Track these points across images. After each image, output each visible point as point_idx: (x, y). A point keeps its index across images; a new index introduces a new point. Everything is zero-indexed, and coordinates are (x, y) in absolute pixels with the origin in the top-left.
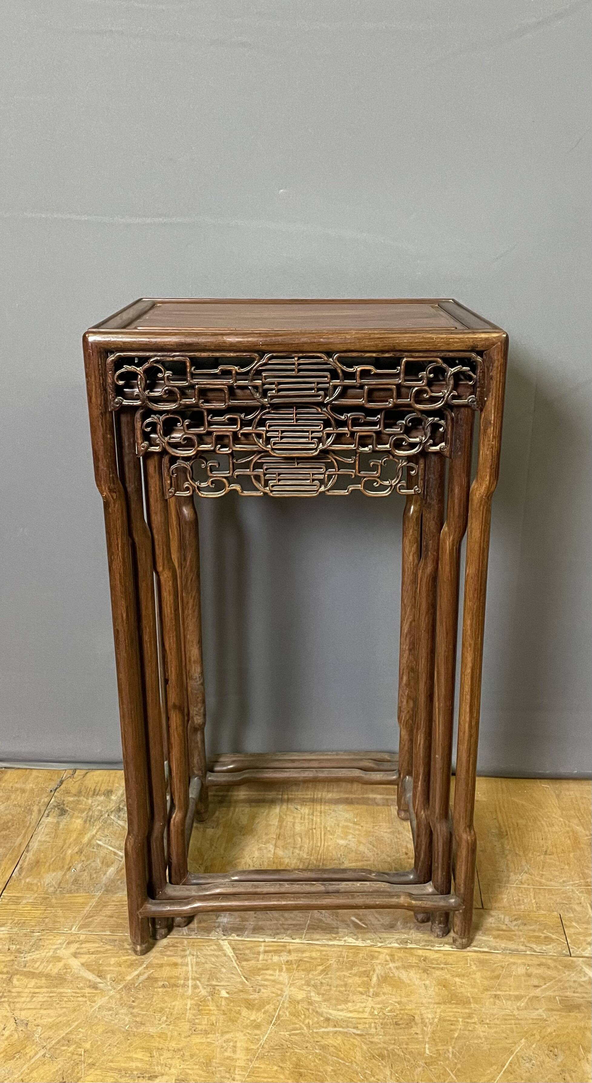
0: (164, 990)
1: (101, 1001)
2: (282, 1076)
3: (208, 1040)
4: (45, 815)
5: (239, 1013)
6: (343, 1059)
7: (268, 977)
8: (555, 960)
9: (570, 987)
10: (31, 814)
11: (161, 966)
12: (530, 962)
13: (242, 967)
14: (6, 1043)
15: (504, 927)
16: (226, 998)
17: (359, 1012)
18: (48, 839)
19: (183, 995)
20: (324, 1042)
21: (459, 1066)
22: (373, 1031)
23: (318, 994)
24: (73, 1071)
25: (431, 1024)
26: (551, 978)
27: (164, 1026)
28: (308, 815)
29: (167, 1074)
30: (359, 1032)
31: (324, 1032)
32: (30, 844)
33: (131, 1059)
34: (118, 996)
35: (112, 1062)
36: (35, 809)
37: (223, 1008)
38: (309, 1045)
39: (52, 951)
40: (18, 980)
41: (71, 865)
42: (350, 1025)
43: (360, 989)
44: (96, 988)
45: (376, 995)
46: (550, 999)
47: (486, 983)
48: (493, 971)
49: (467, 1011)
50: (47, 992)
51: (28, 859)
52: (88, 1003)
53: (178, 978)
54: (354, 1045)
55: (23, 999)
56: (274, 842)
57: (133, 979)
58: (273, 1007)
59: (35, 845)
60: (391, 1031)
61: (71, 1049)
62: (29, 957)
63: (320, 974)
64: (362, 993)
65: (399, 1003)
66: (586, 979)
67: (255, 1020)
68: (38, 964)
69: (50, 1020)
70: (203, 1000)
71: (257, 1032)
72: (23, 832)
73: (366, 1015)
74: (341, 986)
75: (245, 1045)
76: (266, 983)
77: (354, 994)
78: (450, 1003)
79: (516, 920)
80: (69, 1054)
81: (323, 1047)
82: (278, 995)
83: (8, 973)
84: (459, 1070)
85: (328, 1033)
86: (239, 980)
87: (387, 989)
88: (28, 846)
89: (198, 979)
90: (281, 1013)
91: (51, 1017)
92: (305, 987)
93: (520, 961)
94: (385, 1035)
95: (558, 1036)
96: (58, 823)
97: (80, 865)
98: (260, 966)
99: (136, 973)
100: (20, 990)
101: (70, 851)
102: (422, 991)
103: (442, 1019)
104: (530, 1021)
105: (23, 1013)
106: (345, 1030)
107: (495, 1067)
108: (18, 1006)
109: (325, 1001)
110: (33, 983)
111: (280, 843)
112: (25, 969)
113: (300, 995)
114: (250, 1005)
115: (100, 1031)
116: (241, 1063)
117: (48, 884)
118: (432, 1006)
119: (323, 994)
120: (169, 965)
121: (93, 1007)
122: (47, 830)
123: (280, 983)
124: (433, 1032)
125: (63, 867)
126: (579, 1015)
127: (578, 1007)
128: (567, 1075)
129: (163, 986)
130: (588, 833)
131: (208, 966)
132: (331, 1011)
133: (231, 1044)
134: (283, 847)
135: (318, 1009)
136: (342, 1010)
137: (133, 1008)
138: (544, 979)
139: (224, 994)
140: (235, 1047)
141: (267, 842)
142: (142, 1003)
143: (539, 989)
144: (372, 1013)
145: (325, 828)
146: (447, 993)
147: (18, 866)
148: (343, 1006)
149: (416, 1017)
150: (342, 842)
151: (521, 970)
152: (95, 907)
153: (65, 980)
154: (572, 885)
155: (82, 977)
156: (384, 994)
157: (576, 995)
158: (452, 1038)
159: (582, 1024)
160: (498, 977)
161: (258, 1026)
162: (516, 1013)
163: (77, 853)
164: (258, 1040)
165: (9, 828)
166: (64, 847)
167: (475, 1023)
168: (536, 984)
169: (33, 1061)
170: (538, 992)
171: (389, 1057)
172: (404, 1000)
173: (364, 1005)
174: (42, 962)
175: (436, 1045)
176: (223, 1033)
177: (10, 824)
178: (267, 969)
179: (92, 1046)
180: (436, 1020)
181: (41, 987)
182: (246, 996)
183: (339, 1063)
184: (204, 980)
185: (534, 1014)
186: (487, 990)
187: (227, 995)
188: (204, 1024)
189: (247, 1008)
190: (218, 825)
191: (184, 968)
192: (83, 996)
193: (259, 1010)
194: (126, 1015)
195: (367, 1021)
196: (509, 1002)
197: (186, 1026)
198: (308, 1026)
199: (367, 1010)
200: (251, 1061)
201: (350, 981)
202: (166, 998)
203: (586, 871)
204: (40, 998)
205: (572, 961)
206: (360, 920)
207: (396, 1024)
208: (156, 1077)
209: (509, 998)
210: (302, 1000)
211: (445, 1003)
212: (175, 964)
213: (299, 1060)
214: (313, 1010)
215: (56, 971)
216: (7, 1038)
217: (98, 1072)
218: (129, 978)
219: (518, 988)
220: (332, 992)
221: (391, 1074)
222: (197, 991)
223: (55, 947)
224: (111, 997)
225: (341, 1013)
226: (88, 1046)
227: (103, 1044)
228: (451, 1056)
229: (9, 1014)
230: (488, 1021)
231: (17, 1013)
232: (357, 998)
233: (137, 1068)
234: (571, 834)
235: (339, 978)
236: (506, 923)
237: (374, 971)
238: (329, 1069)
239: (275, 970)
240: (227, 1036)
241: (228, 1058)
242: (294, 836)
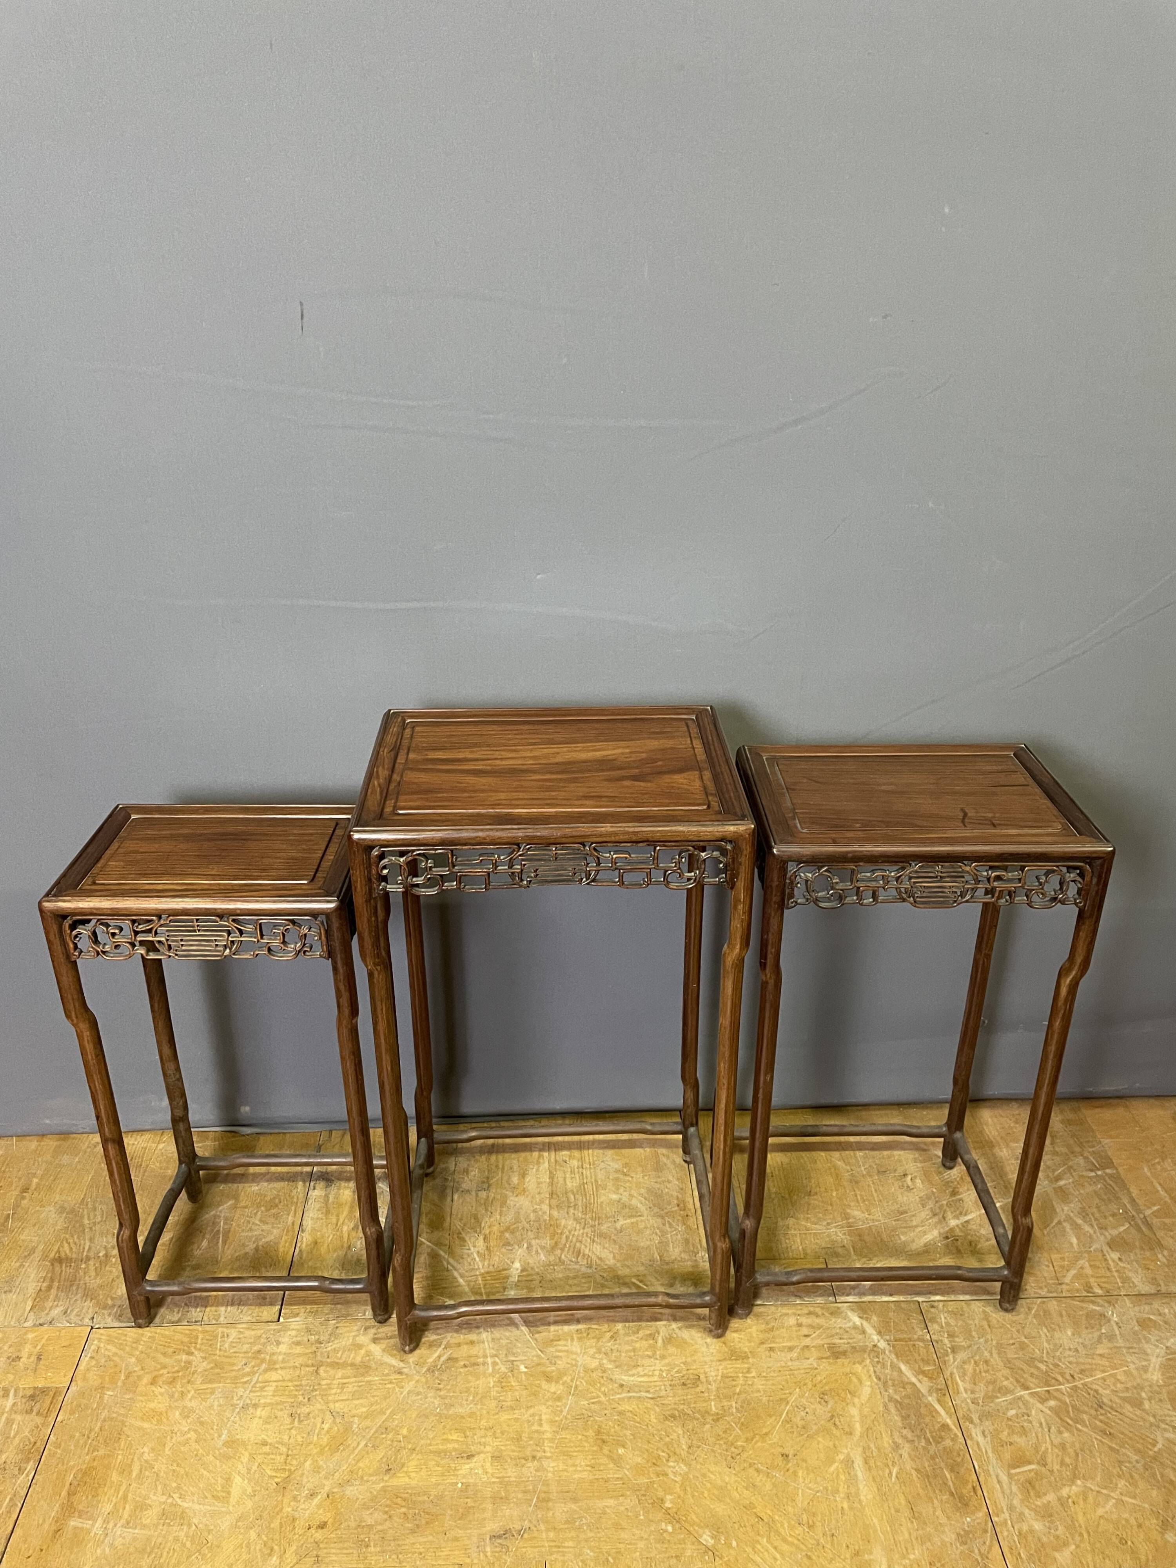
0: (466, 1369)
1: (409, 1386)
2: (586, 1444)
3: (516, 1416)
4: (312, 1187)
5: (539, 1386)
6: (639, 1423)
7: (560, 1348)
8: (822, 1308)
9: (837, 1334)
11: (459, 1345)
12: (799, 1312)
13: (536, 1339)
14: (328, 1436)
16: (525, 1373)
17: (649, 1376)
18: (320, 1216)
19: (484, 1373)
20: (620, 1408)
21: (742, 1420)
22: (663, 1393)
23: (610, 1361)
24: (396, 1458)
25: (715, 1381)
26: (819, 1327)
27: (472, 1406)
28: (578, 1168)
29: (482, 1452)
30: (650, 1396)
31: (619, 1399)
32: (304, 1222)
33: (447, 1440)
34: (424, 1380)
35: (430, 1445)
37: (524, 1383)
38: (606, 1412)
39: (351, 1338)
40: (325, 1372)
41: (350, 1243)
42: (642, 1389)
43: (647, 1353)
44: (400, 1373)
45: (663, 1357)
46: (819, 1347)
47: (761, 1336)
48: (767, 1324)
49: (746, 1366)
50: (356, 1382)
51: (304, 1239)
52: (397, 1390)
53: (477, 1356)
54: (647, 1408)
55: (334, 1391)
56: (548, 1202)
57: (434, 1361)
58: (570, 1378)
59: (308, 1223)
60: (680, 1392)
61: (390, 1436)
62: (330, 1347)
63: (609, 1341)
64: (650, 1357)
65: (684, 1363)
66: (851, 1324)
67: (555, 1393)
68: (340, 1353)
69: (364, 1410)
70: (504, 1376)
71: (559, 1404)
72: (293, 1208)
73: (656, 1379)
74: (630, 1351)
75: (548, 1416)
76: (560, 1354)
77: (642, 1357)
78: (730, 1359)
80: (389, 1442)
81: (620, 1413)
82: (573, 1365)
83: (313, 1365)
84: (742, 1424)
85: (623, 1399)
86: (535, 1353)
87: (672, 1350)
88: (301, 1224)
89: (496, 1356)
90: (578, 1383)
91: (365, 1407)
92: (597, 1355)
93: (790, 1312)
94: (674, 1396)
95: (826, 1384)
96: (327, 1196)
97: (359, 1243)
98: (552, 1337)
99: (436, 1355)
100: (329, 1382)
101: (345, 1228)
102: (704, 1349)
103: (725, 1377)
104: (802, 1371)
105: (337, 1405)
106: (638, 1395)
107: (774, 1418)
108: (330, 1398)
109: (617, 1367)
110: (339, 1374)
111: (554, 1202)
112: (329, 1360)
113: (594, 1364)
114: (548, 1378)
115: (414, 1416)
116: (548, 1435)
117: (332, 1266)
118: (714, 1363)
119: (615, 1361)
120: (467, 1344)
121: (402, 1393)
122: (317, 1206)
123: (572, 1353)
124: (718, 1389)
125: (343, 1246)
126: (846, 1361)
127: (844, 1353)
128: (837, 1420)
129: (465, 1366)
130: (848, 1168)
131: (504, 1342)
132: (623, 1377)
133: (537, 1418)
134: (557, 1206)
135: (611, 1376)
136: (633, 1375)
137: (440, 1390)
138: (813, 1327)
139: (523, 1368)
140: (541, 1420)
141: (542, 1202)
142: (447, 1385)
143: (809, 1339)
144: (661, 1376)
145: (596, 1181)
146: (726, 1350)
147: (297, 1249)
148: (634, 1371)
149: (702, 1377)
150: (614, 1197)
151: (792, 1321)
153: (370, 1367)
154: (836, 1227)
155: (386, 1363)
156: (670, 1355)
157: (842, 1341)
158: (734, 1394)
159: (848, 1370)
160: (772, 1330)
161: (559, 1399)
162: (790, 1364)
163: (353, 1229)
164: (561, 1411)
165: (277, 1206)
166: (339, 1223)
167: (754, 1377)
168: (806, 1333)
169: (356, 1451)
170: (807, 1342)
171: (680, 1416)
172: (689, 1360)
173: (652, 1368)
174: (344, 1352)
175: (721, 1401)
176: (528, 1408)
177: (277, 1200)
178: (559, 1340)
179: (410, 1431)
180: (719, 1378)
181: (349, 1377)
182: (543, 1369)
183: (637, 1427)
184: (502, 1356)
185: (806, 1364)
186: (763, 1343)
187: (526, 1370)
188: (509, 1399)
189: (547, 1381)
190: (489, 1186)
191: (482, 1345)
192: (391, 1383)
193: (557, 1382)
194: (435, 1398)
195: (658, 1383)
196: (783, 1354)
197: (493, 1404)
198: (605, 1395)
199: (657, 1373)
200: (557, 1432)
201: (638, 1345)
202: (470, 1378)
203: (848, 1211)
204: (350, 1388)
205: (839, 1308)
206: (641, 1281)
207: (684, 1384)
208: (473, 1456)
209: (782, 1350)
210: (596, 1369)
211: (725, 1359)
212: (472, 1343)
213: (600, 1427)
214: (607, 1378)
215: (358, 1359)
216: (328, 1432)
217: (420, 1456)
218: (431, 1360)
219: (790, 1339)
220: (622, 1358)
221: (684, 1433)
222: (497, 1367)
223: (353, 1334)
224: (417, 1381)
225: (632, 1379)
226: (405, 1431)
227: (419, 1429)
228: (734, 1410)
229: (324, 1407)
230: (764, 1374)
231: (331, 1406)
232: (647, 1362)
233: (455, 1449)
234: (833, 1170)
235: (627, 1343)
237: (659, 1333)
238: (628, 1433)
239: (567, 1340)
240: (531, 1411)
241: (537, 1431)
242: (566, 1193)
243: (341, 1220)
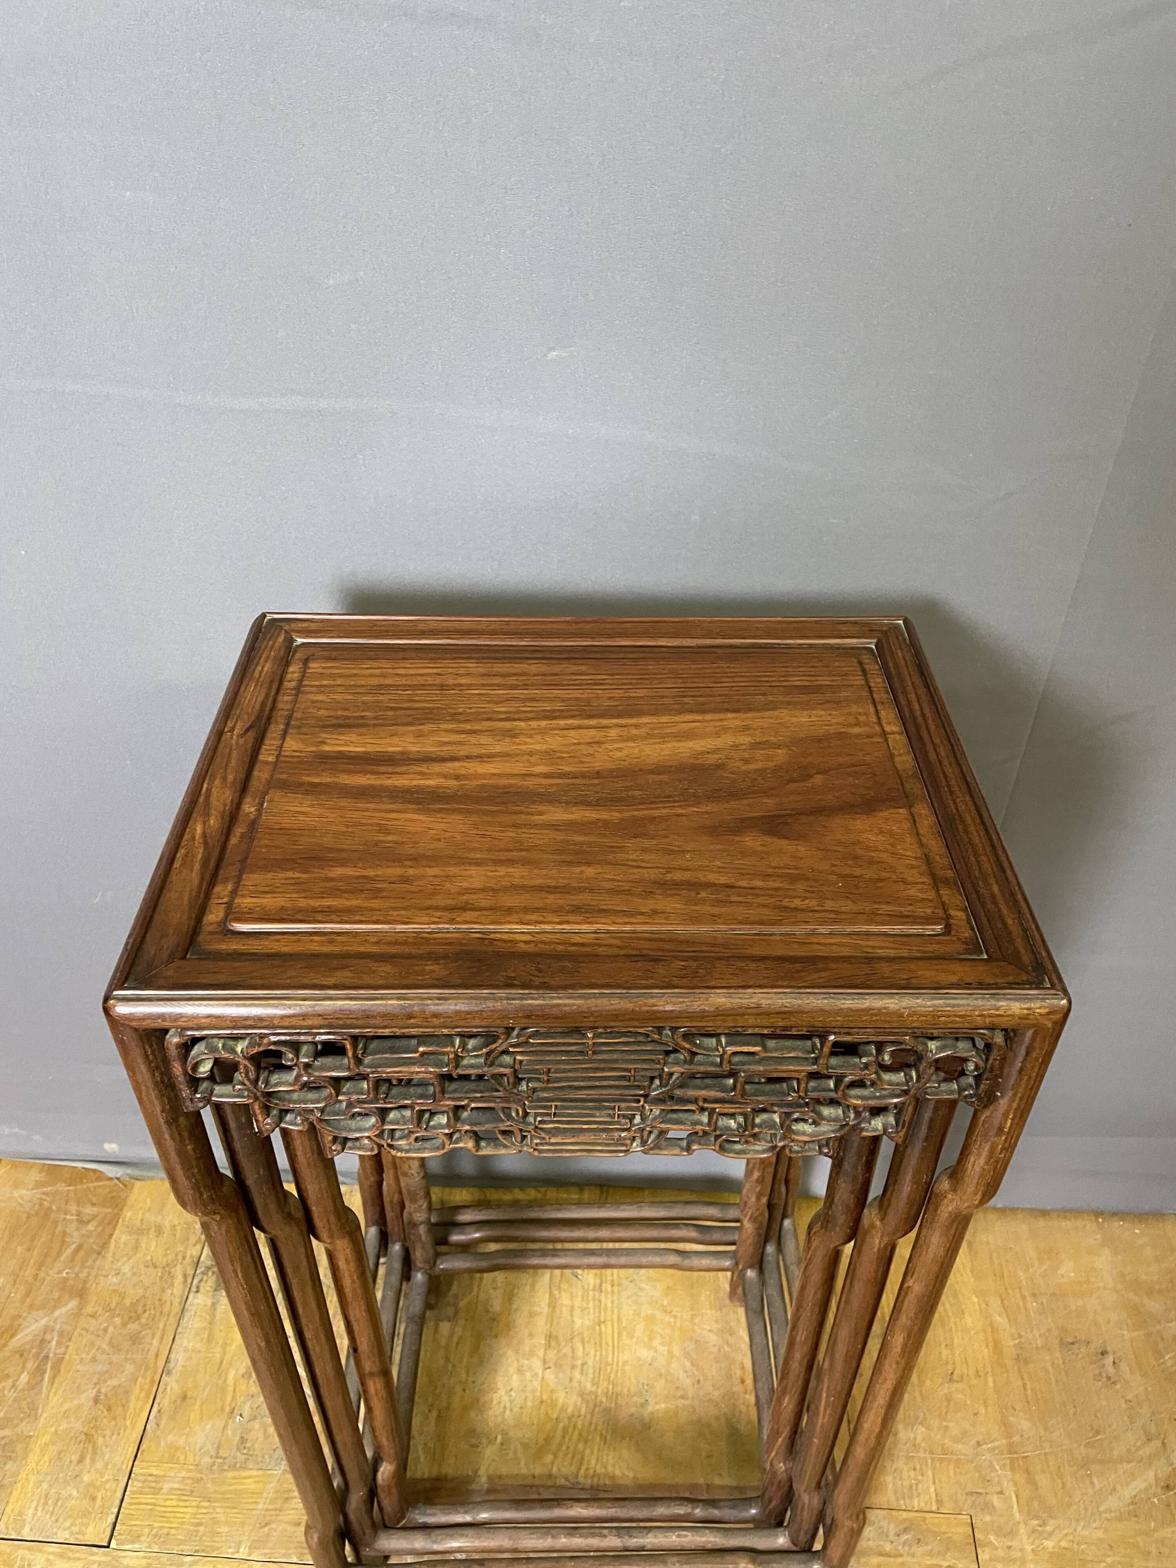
4: (194, 1289)
10: (172, 1285)
15: (888, 1547)
18: (198, 1346)
28: (594, 1291)
32: (172, 1356)
36: (178, 1272)
41: (233, 1406)
51: (168, 1391)
56: (541, 1354)
59: (179, 1358)
72: (161, 1325)
79: (906, 1530)
88: (167, 1360)
96: (214, 1306)
97: (248, 1405)
111: (551, 1355)
117: (201, 1449)
122: (197, 1324)
125: (223, 1409)
134: (555, 1364)
141: (532, 1354)
145: (619, 1320)
147: (155, 1408)
150: (644, 1353)
152: (273, 1501)
154: (990, 1451)
163: (243, 1376)
165: (138, 1317)
166: (225, 1362)
177: (140, 1307)
190: (456, 1314)
234: (989, 1332)
236: (891, 1538)
242: (572, 1339)
243: (227, 1358)
